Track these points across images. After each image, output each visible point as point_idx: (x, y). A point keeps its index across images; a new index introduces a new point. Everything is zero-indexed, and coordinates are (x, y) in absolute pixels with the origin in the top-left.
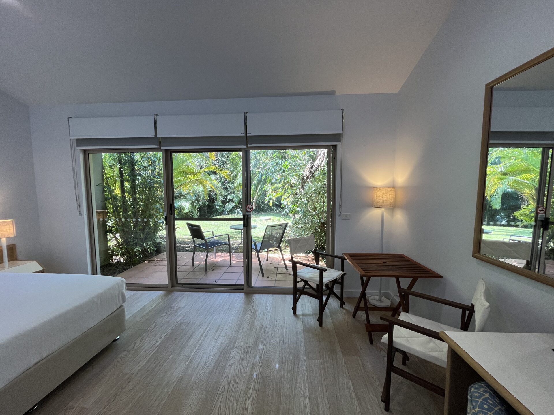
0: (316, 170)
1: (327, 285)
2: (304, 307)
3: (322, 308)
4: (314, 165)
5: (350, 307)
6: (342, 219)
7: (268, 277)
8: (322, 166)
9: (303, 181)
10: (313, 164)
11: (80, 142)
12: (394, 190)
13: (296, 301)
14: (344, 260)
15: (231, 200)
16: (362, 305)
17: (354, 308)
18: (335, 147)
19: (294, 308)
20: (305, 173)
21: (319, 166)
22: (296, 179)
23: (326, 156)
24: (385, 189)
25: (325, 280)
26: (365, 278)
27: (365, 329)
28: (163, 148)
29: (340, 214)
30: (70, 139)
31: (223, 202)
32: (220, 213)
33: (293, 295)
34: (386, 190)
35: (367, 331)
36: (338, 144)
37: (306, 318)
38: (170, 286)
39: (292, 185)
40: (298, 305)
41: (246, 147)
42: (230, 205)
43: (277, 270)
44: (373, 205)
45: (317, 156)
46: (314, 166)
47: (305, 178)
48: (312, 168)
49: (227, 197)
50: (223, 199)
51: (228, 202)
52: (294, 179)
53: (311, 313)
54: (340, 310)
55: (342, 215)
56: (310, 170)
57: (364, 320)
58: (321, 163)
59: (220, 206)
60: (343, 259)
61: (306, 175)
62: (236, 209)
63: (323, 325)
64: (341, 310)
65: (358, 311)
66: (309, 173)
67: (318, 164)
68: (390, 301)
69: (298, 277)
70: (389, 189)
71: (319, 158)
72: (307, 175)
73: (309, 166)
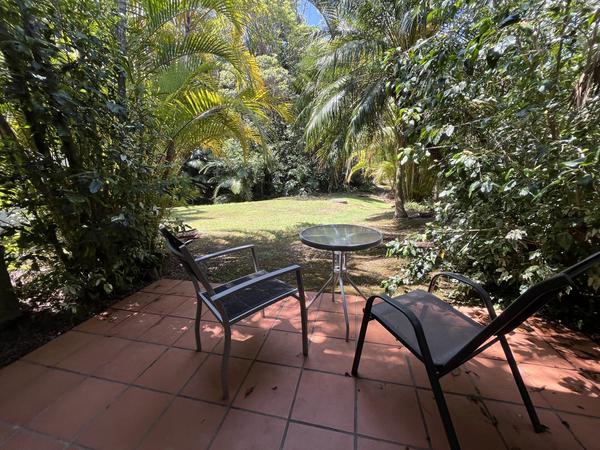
15: (293, 177)
31: (282, 179)
32: (279, 193)
42: (291, 184)
49: (287, 172)
50: (282, 176)
51: (289, 179)
59: (279, 185)
62: (300, 188)
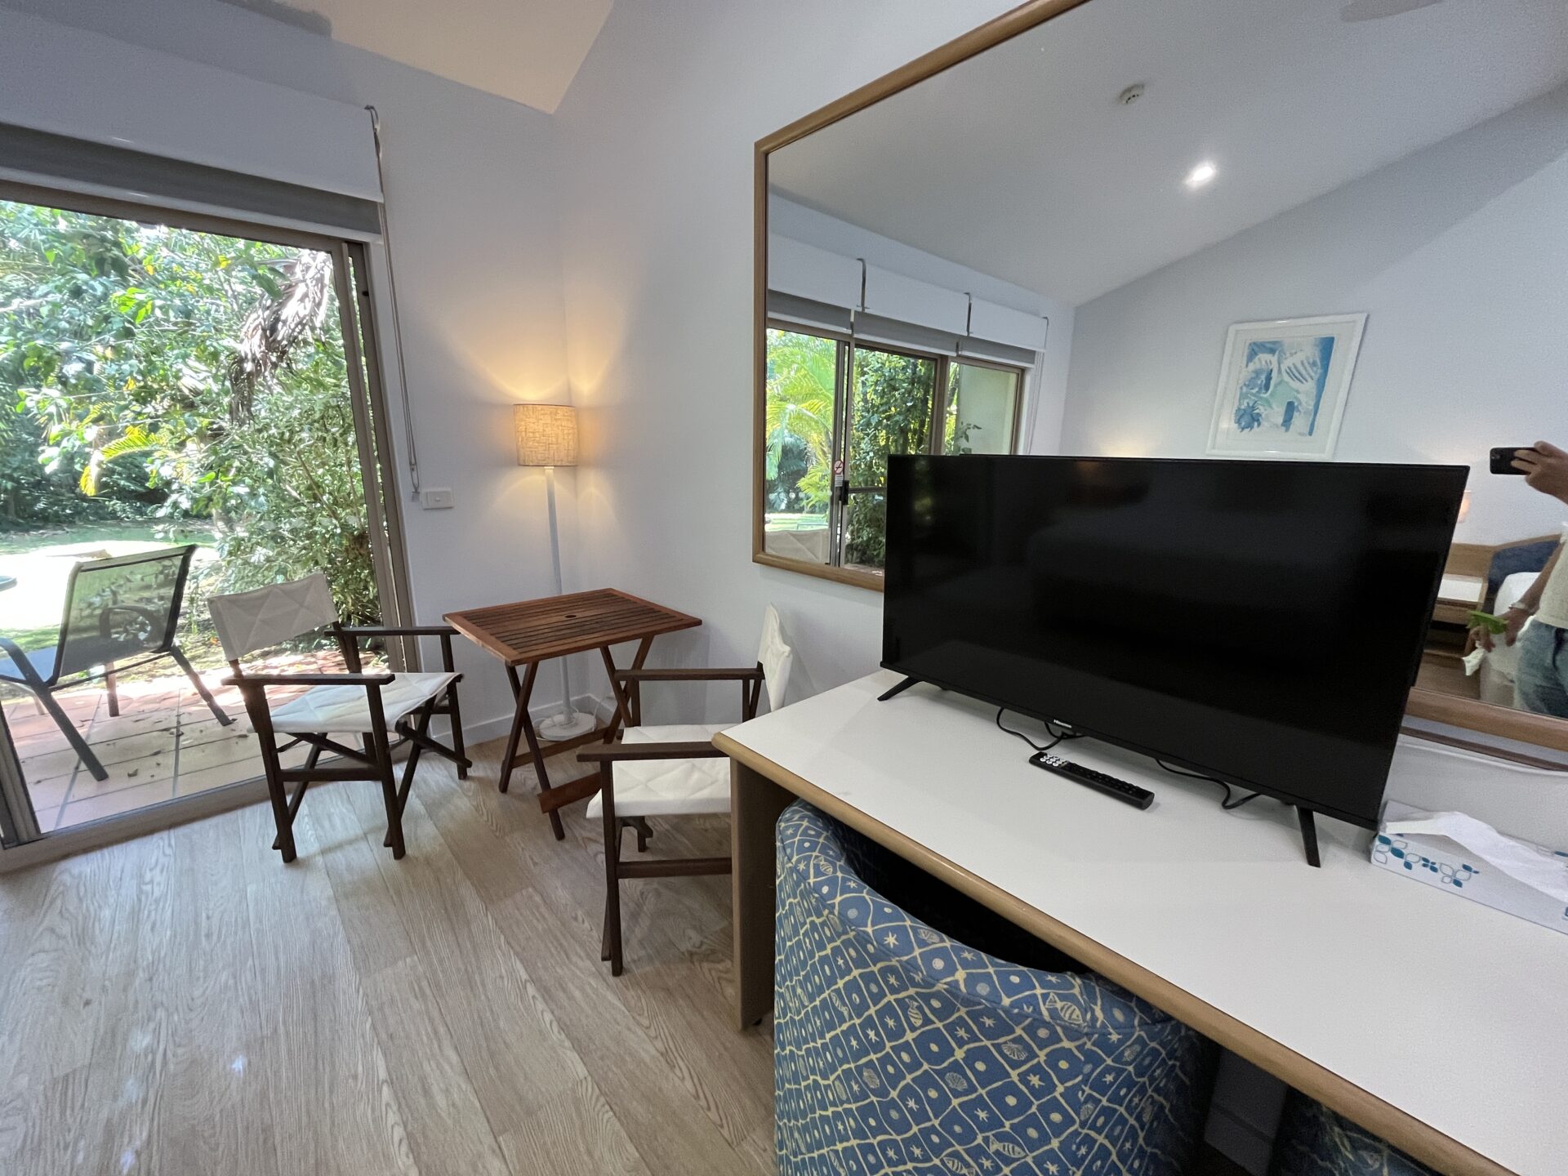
0: (293, 340)
1: (402, 727)
2: (326, 824)
3: (395, 803)
4: (283, 317)
5: (485, 770)
6: (426, 509)
7: (130, 775)
8: (318, 324)
9: (240, 380)
10: (275, 316)
12: (573, 414)
13: (285, 818)
16: (524, 748)
17: (499, 767)
19: (285, 844)
20: (243, 348)
21: (304, 326)
22: (203, 372)
23: (329, 291)
24: (548, 410)
25: (393, 712)
26: (521, 671)
27: (538, 810)
29: (416, 493)
33: (270, 804)
34: (551, 413)
35: (544, 812)
36: (372, 239)
37: (338, 857)
39: (187, 397)
40: (302, 828)
43: (178, 736)
44: (519, 462)
45: (290, 286)
46: (285, 322)
47: (249, 367)
48: (273, 328)
52: (192, 373)
53: (359, 832)
54: (458, 789)
55: (422, 497)
56: (267, 338)
57: (534, 788)
58: (313, 314)
60: (446, 634)
61: (249, 356)
63: (409, 851)
64: (461, 787)
65: (514, 771)
66: (263, 348)
67: (301, 315)
68: (593, 717)
69: (281, 729)
70: (561, 412)
71: (300, 291)
72: (254, 356)
73: (257, 318)
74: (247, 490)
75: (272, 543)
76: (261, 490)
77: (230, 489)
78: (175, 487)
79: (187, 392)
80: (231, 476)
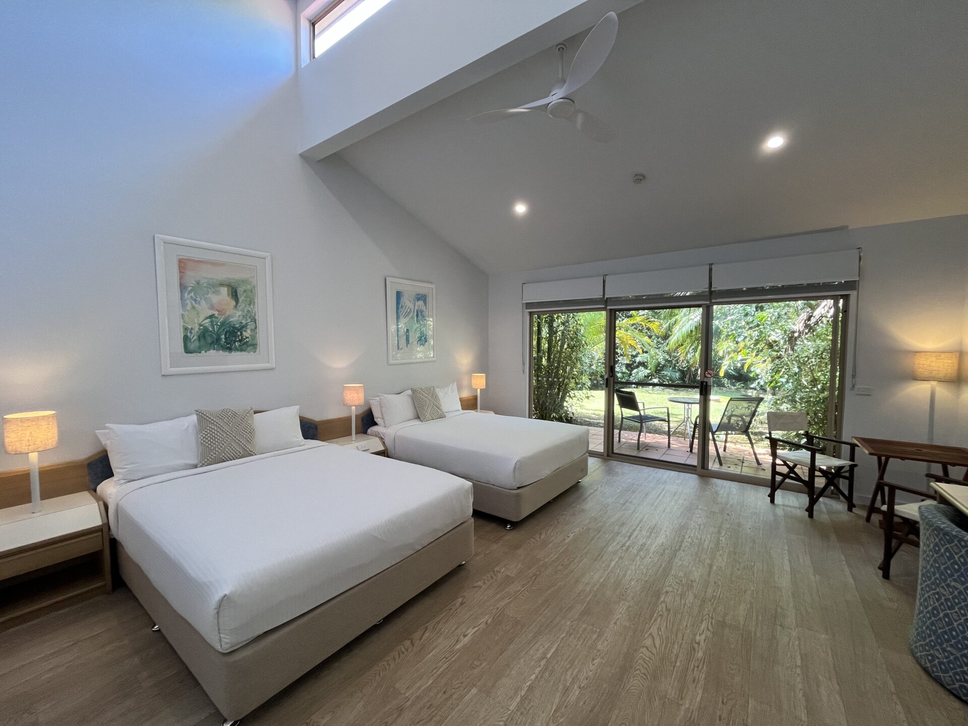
0: (817, 323)
1: (822, 470)
2: (786, 499)
4: (814, 315)
5: (860, 511)
6: (857, 394)
7: (728, 467)
9: (792, 340)
10: (811, 314)
11: (529, 305)
12: (958, 356)
13: (773, 492)
14: (856, 448)
18: (846, 298)
19: (772, 498)
20: (795, 328)
21: (822, 317)
22: (779, 334)
23: (832, 308)
25: (820, 465)
28: (609, 308)
29: (853, 387)
30: (523, 303)
31: (628, 366)
33: (770, 488)
36: (853, 294)
37: (788, 509)
38: (606, 455)
39: (771, 343)
40: (777, 496)
41: (708, 302)
43: (743, 462)
44: (915, 377)
46: (814, 317)
47: (796, 335)
48: (809, 319)
49: (636, 358)
50: (628, 362)
51: (637, 367)
52: (775, 334)
55: (856, 389)
56: (806, 323)
59: (623, 373)
60: (853, 446)
61: (797, 331)
63: (815, 517)
65: (873, 514)
66: (803, 327)
69: (780, 459)
72: (799, 330)
73: (804, 316)
74: (786, 380)
75: (790, 403)
76: (791, 381)
77: (779, 379)
78: (759, 377)
79: (771, 341)
80: (781, 374)
